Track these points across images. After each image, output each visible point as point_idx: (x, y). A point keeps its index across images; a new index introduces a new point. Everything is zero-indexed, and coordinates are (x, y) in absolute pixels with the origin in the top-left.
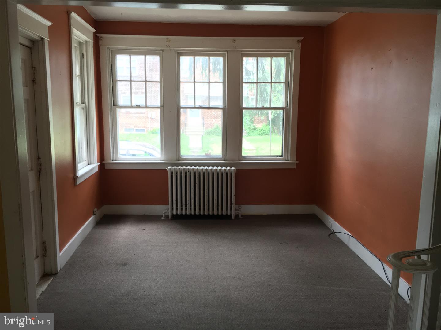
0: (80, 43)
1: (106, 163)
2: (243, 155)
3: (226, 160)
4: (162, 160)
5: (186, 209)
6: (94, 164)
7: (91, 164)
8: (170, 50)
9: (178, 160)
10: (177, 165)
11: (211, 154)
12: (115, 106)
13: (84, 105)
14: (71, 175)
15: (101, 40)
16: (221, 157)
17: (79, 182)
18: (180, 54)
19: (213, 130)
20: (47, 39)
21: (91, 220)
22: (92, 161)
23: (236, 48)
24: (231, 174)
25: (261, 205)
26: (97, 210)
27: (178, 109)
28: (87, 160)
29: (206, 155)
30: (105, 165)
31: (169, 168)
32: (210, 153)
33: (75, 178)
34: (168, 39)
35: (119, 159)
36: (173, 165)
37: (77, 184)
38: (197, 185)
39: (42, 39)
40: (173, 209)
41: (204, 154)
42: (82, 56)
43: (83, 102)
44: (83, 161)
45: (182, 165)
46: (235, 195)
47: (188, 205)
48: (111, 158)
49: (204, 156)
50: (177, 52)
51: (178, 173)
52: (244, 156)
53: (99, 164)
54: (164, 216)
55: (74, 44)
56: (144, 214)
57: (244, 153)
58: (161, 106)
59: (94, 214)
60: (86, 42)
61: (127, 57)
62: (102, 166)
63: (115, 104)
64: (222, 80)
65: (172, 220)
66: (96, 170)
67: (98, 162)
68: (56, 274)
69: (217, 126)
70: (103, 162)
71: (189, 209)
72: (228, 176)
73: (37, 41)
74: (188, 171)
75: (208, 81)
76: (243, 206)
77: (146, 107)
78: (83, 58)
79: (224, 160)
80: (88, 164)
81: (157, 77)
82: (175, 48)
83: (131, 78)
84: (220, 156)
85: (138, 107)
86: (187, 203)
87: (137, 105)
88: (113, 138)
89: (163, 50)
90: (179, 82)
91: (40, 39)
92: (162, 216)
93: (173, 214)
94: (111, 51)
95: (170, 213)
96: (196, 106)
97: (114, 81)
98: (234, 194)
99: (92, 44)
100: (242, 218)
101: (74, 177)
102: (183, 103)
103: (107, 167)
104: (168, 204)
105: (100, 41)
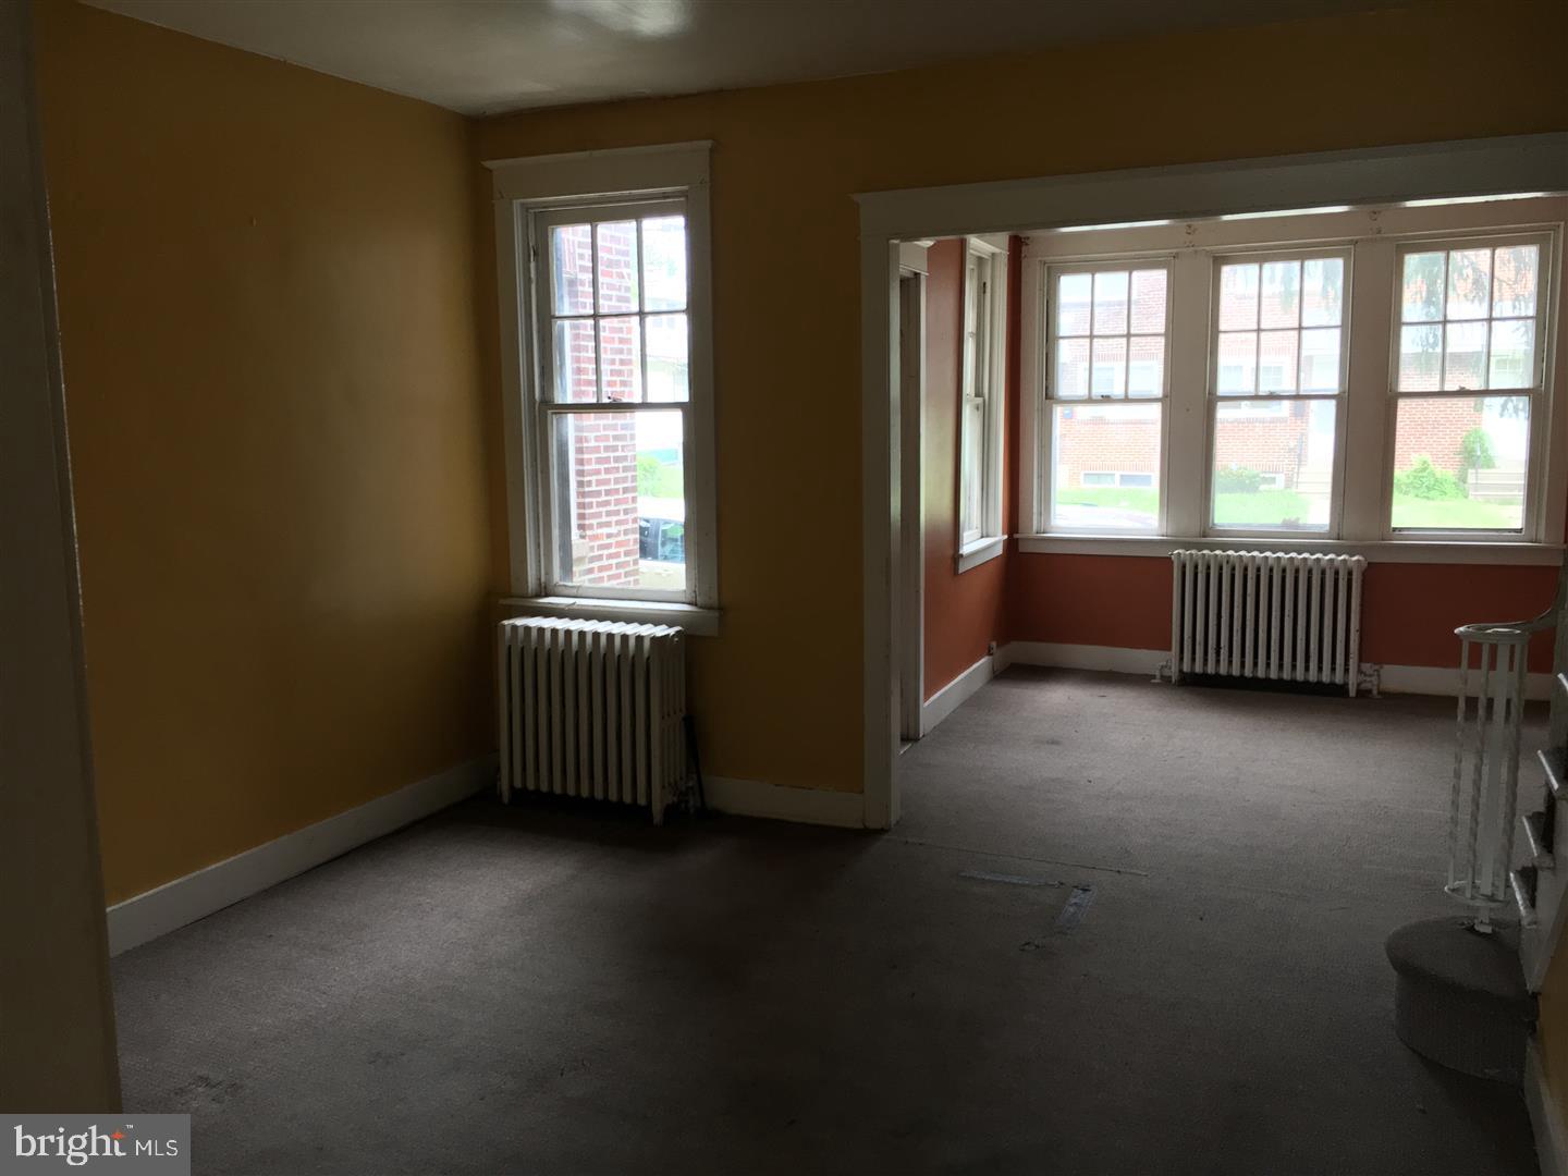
0: (980, 261)
1: (1023, 539)
2: (1395, 524)
3: (1339, 537)
4: (1161, 533)
5: (1218, 661)
6: (995, 536)
7: (987, 536)
8: (1196, 252)
9: (1205, 534)
10: (1200, 547)
11: (1301, 522)
12: (1050, 399)
13: (980, 400)
14: (950, 552)
15: (1027, 244)
16: (1328, 528)
17: (963, 567)
18: (1220, 260)
19: (1408, 477)
20: (924, 274)
21: (983, 662)
22: (991, 531)
23: (1379, 232)
24: (1350, 573)
25: (1445, 667)
26: (998, 646)
27: (1211, 401)
28: (979, 526)
29: (1286, 524)
30: (1020, 543)
31: (1176, 552)
32: (1298, 519)
33: (957, 557)
34: (1189, 226)
35: (1053, 530)
36: (1187, 546)
37: (960, 572)
38: (1249, 599)
39: (917, 275)
40: (1182, 659)
41: (1278, 521)
42: (982, 288)
43: (978, 394)
44: (970, 529)
45: (1212, 547)
46: (1362, 631)
47: (1222, 651)
48: (1033, 525)
49: (1278, 526)
50: (1214, 257)
51: (1200, 568)
52: (1395, 529)
53: (1006, 537)
54: (1158, 677)
55: (970, 265)
56: (1108, 669)
57: (1396, 522)
58: (1165, 396)
59: (990, 654)
60: (993, 254)
61: (1085, 279)
62: (1012, 544)
63: (1049, 396)
64: (1337, 319)
65: (1179, 686)
66: (999, 551)
67: (1003, 534)
68: (916, 740)
69: (1425, 462)
70: (1016, 536)
71: (1227, 662)
72: (1340, 580)
73: (908, 279)
74: (1228, 562)
75: (1297, 325)
76: (1386, 667)
77: (1127, 400)
78: (984, 292)
79: (1335, 535)
80: (982, 537)
81: (1159, 323)
82: (1208, 248)
83: (1091, 332)
84: (1326, 525)
85: (1106, 399)
86: (1222, 645)
87: (1105, 394)
88: (1040, 477)
89: (1177, 253)
90: (1216, 332)
91: (912, 276)
92: (1154, 677)
93: (1181, 671)
94: (1049, 268)
95: (1173, 669)
96: (1261, 394)
97: (1050, 338)
98: (1357, 628)
99: (1006, 260)
100: (1380, 697)
101: (954, 555)
102: (1223, 387)
103: (1023, 548)
104: (1170, 649)
105: (1024, 248)
